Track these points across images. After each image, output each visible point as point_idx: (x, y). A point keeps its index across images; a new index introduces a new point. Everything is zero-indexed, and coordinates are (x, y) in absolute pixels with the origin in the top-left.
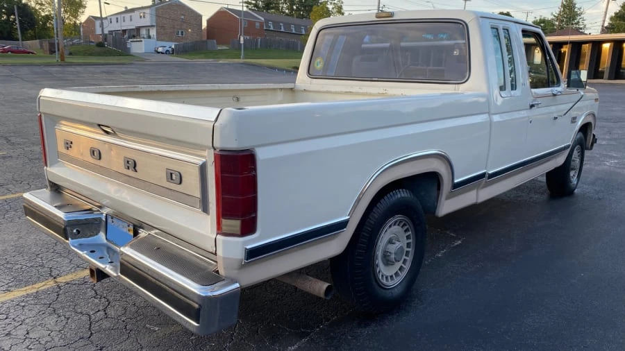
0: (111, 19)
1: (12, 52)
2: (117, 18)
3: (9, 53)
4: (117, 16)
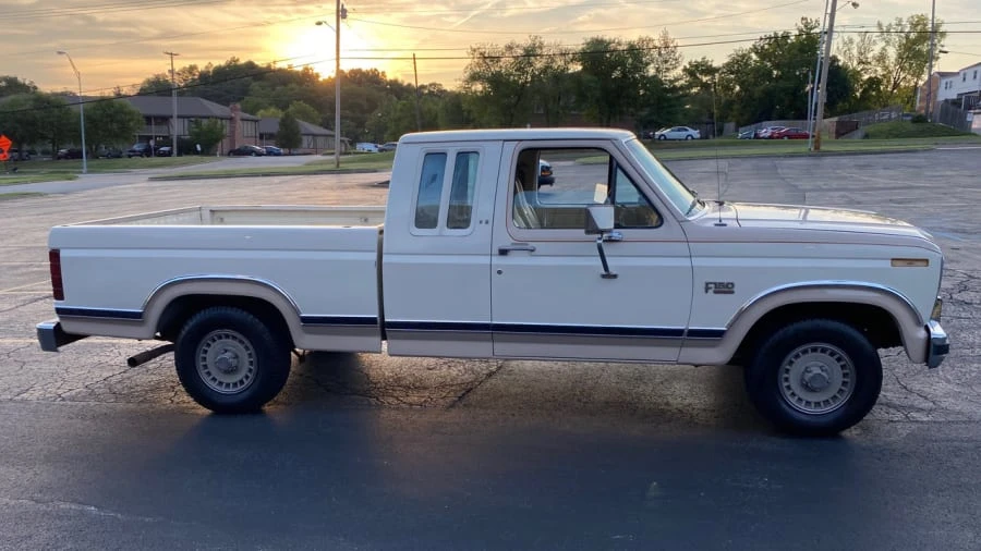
0: (965, 74)
1: (790, 137)
2: (976, 72)
3: (786, 138)
4: (975, 69)
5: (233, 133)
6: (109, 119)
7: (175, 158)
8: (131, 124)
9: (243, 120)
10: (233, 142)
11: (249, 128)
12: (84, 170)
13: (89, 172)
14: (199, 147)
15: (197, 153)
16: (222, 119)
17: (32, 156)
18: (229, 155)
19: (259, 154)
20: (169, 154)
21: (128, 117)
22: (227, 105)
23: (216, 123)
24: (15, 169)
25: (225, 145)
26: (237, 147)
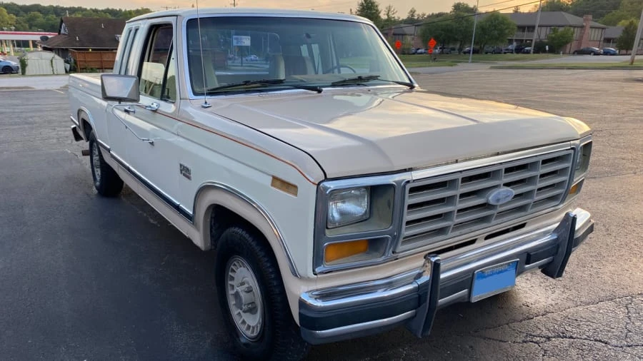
5: (581, 37)
6: (493, 28)
7: (532, 55)
8: (507, 31)
9: (591, 27)
10: (580, 44)
11: (596, 35)
12: (470, 61)
13: (472, 62)
14: (547, 48)
15: (545, 51)
16: (575, 27)
17: (452, 52)
18: (574, 53)
19: (596, 54)
20: (528, 52)
21: (505, 27)
22: (581, 16)
23: (569, 30)
24: (435, 59)
25: (573, 46)
26: (582, 48)
